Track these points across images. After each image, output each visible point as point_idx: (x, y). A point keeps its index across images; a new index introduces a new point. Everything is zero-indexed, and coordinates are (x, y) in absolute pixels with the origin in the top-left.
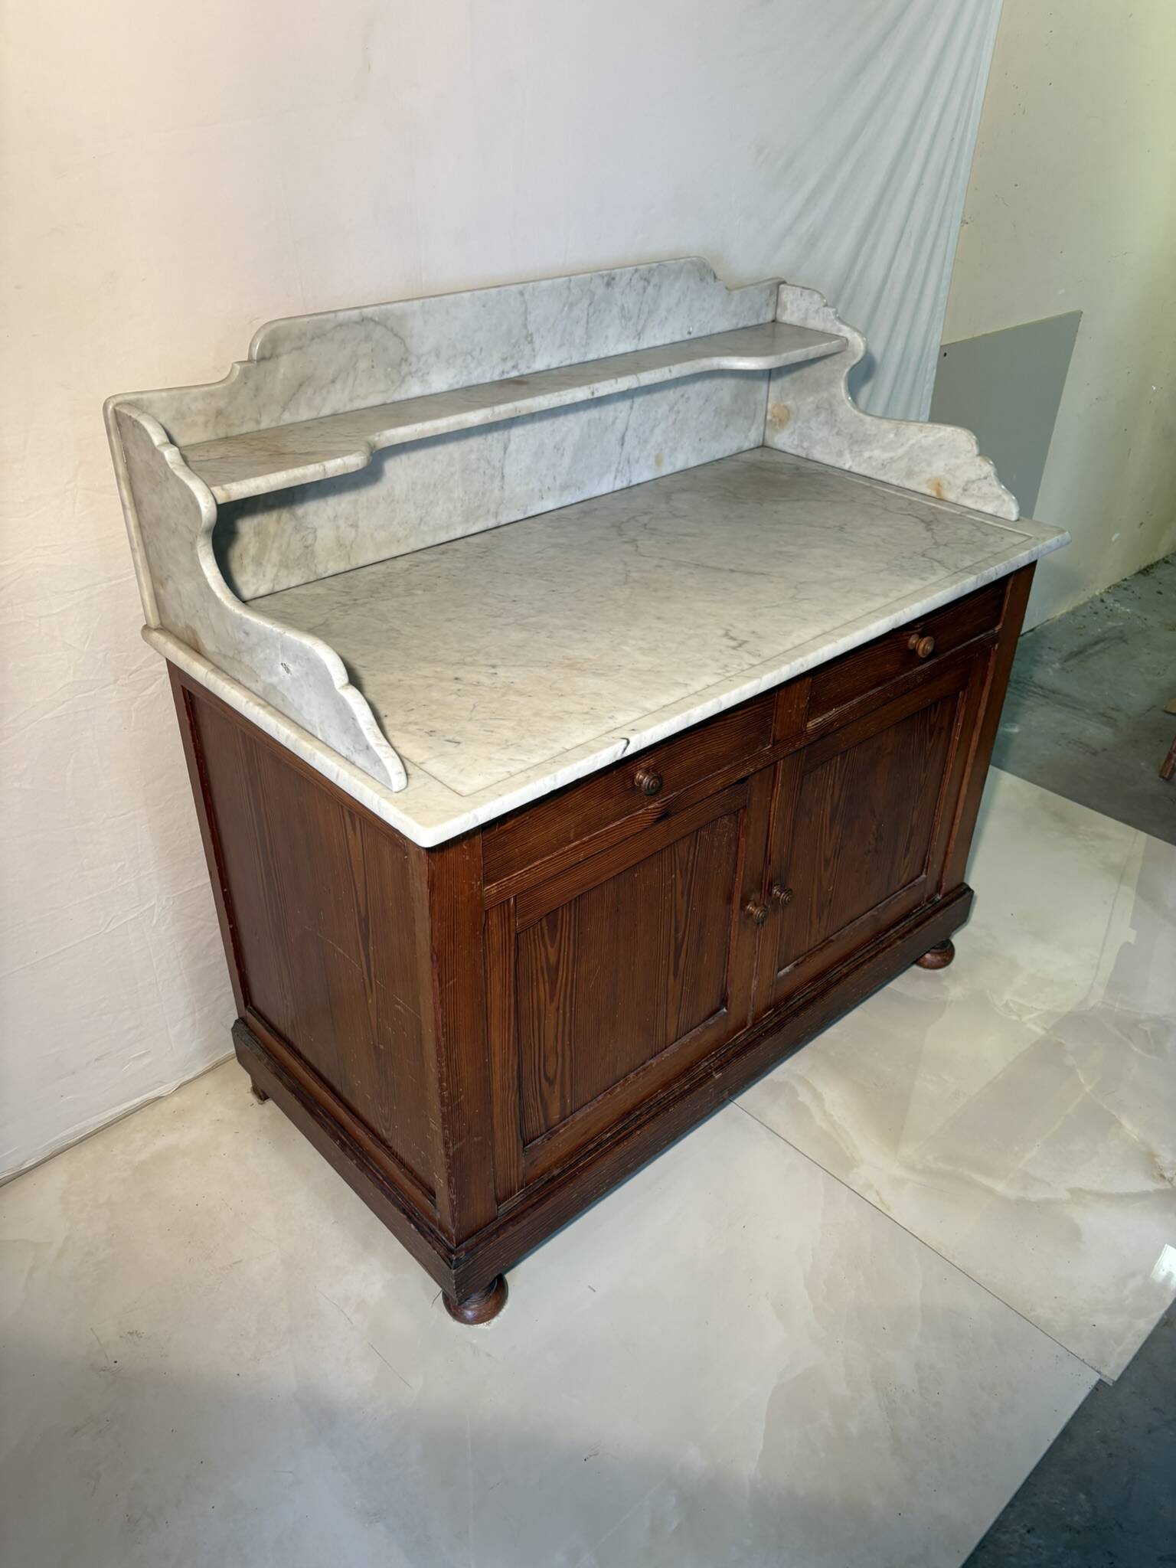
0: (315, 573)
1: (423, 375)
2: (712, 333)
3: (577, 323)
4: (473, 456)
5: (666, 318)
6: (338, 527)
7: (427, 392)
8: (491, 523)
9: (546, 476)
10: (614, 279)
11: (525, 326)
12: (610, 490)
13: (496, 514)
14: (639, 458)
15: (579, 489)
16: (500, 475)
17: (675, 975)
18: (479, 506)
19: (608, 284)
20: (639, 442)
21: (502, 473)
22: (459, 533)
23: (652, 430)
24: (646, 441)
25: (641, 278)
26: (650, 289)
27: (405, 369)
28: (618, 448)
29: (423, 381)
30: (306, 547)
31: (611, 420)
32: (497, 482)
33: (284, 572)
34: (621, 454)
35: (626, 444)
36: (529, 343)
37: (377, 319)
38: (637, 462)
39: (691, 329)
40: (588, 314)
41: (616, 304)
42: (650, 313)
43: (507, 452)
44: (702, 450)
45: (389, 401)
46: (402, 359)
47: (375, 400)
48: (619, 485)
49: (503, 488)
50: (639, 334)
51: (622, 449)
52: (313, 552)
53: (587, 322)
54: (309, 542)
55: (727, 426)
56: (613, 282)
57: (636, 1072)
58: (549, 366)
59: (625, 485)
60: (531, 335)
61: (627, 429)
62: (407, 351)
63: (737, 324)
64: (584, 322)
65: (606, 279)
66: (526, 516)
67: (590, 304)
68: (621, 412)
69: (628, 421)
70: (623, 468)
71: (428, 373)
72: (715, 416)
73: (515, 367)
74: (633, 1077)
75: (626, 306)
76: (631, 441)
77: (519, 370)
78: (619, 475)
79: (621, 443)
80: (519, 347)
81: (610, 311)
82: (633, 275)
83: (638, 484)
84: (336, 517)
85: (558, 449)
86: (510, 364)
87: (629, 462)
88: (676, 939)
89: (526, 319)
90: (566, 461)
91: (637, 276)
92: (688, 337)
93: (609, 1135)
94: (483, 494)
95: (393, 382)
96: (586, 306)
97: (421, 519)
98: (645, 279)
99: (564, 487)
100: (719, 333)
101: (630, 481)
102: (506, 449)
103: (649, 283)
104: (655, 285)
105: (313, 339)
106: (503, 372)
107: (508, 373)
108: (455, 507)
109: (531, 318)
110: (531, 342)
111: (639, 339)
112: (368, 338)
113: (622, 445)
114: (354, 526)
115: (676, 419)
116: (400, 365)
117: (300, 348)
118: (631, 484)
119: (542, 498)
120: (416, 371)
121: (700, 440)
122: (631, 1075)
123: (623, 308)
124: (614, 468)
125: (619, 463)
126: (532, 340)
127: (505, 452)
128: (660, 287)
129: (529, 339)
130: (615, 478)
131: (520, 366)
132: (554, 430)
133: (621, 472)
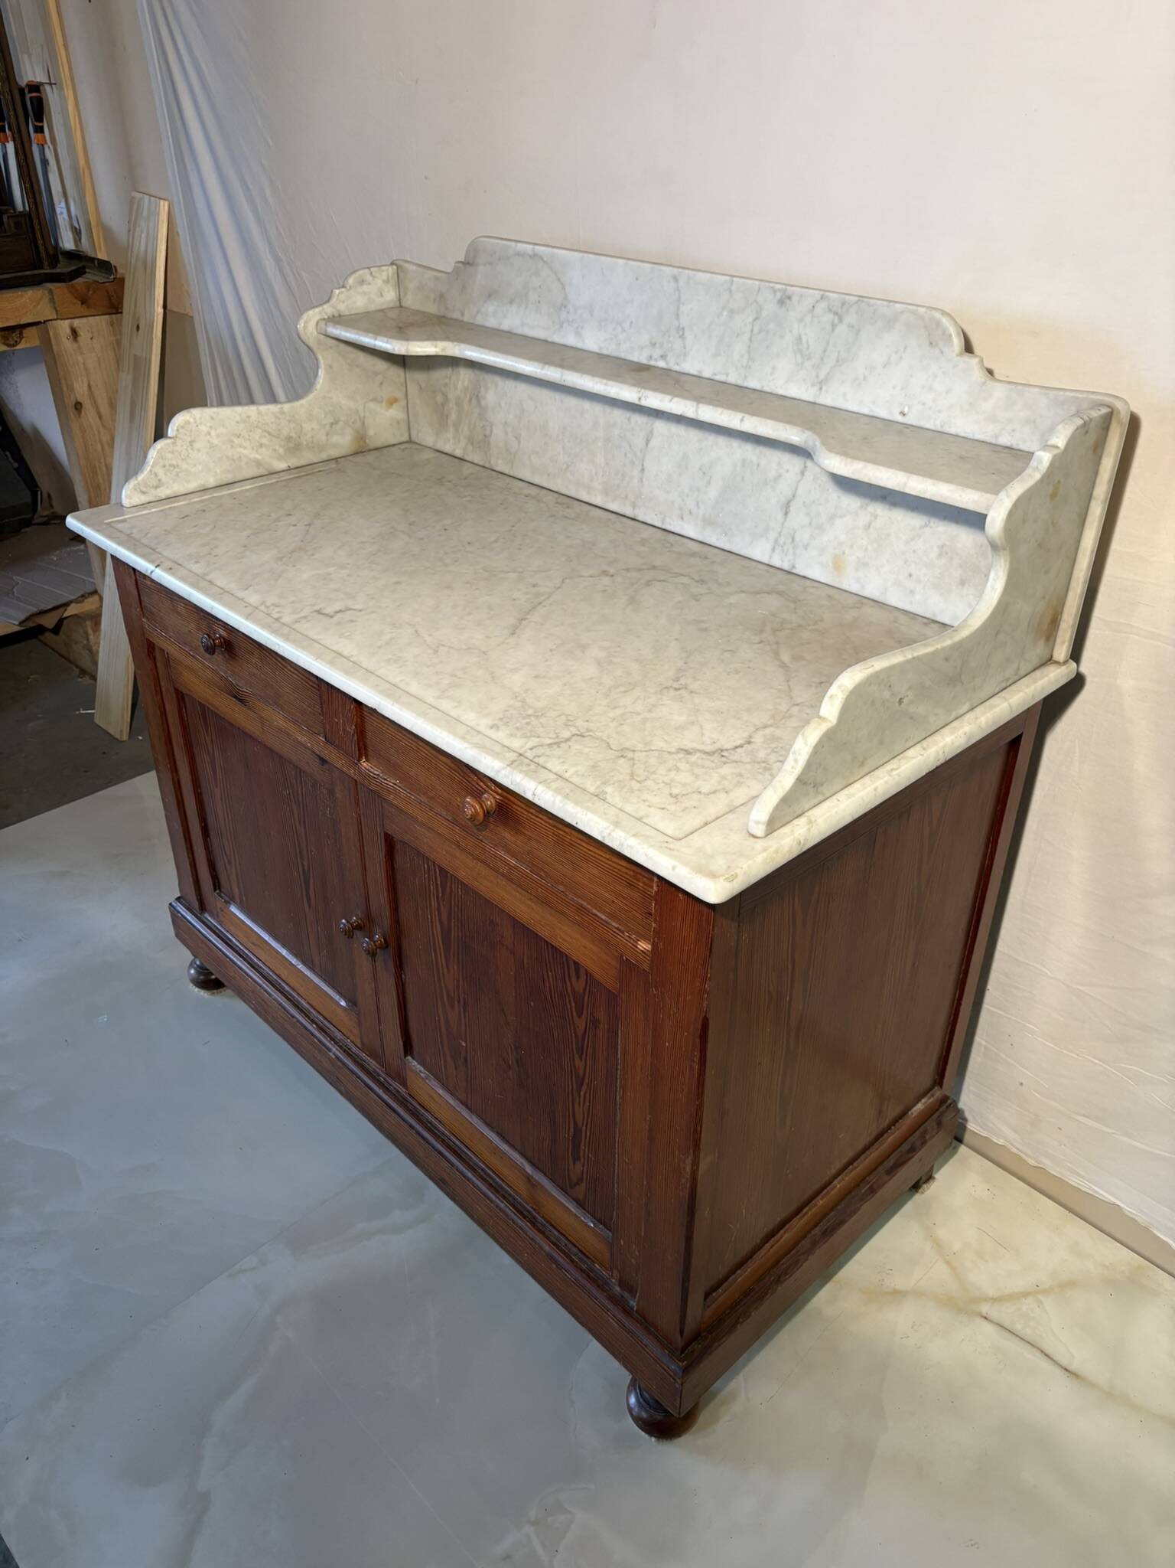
0: (490, 462)
1: (577, 328)
2: (947, 429)
3: (738, 336)
4: (616, 432)
5: (865, 378)
6: (506, 433)
7: (580, 345)
8: (628, 512)
9: (687, 496)
10: (789, 298)
11: (677, 316)
12: (767, 562)
13: (634, 505)
14: (808, 544)
15: (727, 534)
16: (640, 468)
18: (618, 486)
19: (781, 302)
20: (810, 524)
21: (643, 465)
22: (598, 500)
23: (832, 518)
24: (820, 528)
25: (830, 310)
26: (842, 329)
27: (563, 315)
28: (780, 516)
29: (578, 334)
30: (485, 436)
31: (772, 474)
32: (636, 472)
33: (470, 448)
34: (783, 524)
35: (790, 516)
36: (680, 337)
37: (545, 259)
38: (806, 547)
39: (906, 410)
40: (752, 331)
41: (791, 331)
42: (839, 362)
43: (649, 446)
44: (912, 592)
45: (550, 340)
46: (562, 305)
47: (540, 334)
48: (776, 561)
49: (642, 481)
50: (821, 383)
51: (785, 519)
52: (489, 443)
53: (751, 340)
54: (488, 433)
55: (963, 583)
56: (788, 301)
58: (700, 372)
59: (786, 566)
60: (683, 329)
61: (794, 498)
62: (566, 298)
63: (997, 436)
64: (748, 335)
65: (779, 295)
66: (664, 527)
67: (756, 319)
68: (787, 471)
69: (796, 489)
70: (785, 543)
71: (582, 328)
72: (940, 555)
73: (663, 357)
75: (804, 339)
76: (797, 518)
77: (667, 363)
78: (778, 550)
79: (784, 511)
80: (669, 337)
81: (782, 337)
82: (817, 302)
83: (804, 577)
84: (506, 423)
85: (704, 473)
86: (657, 353)
87: (793, 541)
88: (303, 866)
89: (678, 308)
90: (713, 493)
91: (822, 305)
92: (900, 419)
94: (623, 475)
95: (553, 323)
96: (751, 319)
97: (568, 466)
98: (836, 313)
99: (708, 522)
100: (957, 436)
101: (794, 567)
102: (648, 441)
103: (841, 320)
104: (851, 326)
105: (499, 259)
106: (651, 357)
107: (656, 360)
108: (596, 473)
109: (684, 309)
110: (682, 337)
111: (821, 389)
112: (537, 274)
113: (786, 514)
114: (517, 438)
116: (560, 309)
117: (491, 264)
118: (794, 571)
119: (682, 518)
120: (572, 321)
121: (910, 575)
123: (799, 339)
124: (772, 535)
125: (780, 534)
126: (683, 334)
127: (647, 444)
128: (859, 331)
129: (681, 333)
130: (773, 549)
131: (668, 358)
132: (701, 449)
133: (782, 547)
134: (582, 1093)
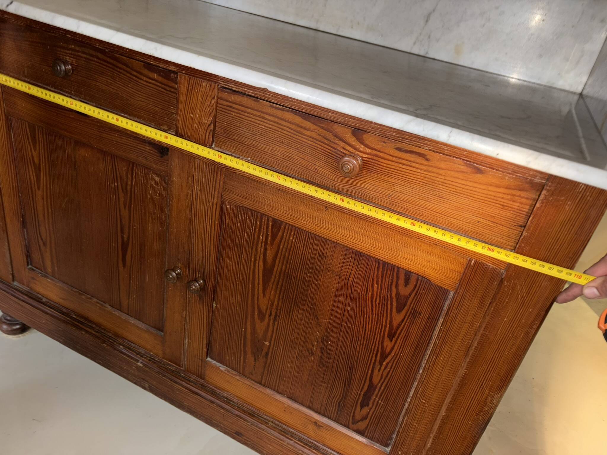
9: (358, 13)
12: (408, 51)
13: (317, 21)
14: (439, 39)
15: (382, 36)
17: (124, 265)
18: (307, 9)
20: (443, 26)
22: (290, 19)
23: (459, 22)
24: (449, 29)
28: (422, 23)
34: (424, 28)
35: (429, 23)
38: (437, 41)
48: (416, 51)
49: (325, 6)
51: (426, 24)
55: (541, 56)
57: (98, 301)
59: (422, 53)
61: (434, 10)
66: (337, 33)
69: (437, 5)
70: (423, 39)
74: (94, 302)
76: (434, 24)
78: (418, 43)
79: (426, 19)
83: (434, 59)
87: (429, 37)
88: (123, 237)
90: (377, 11)
93: (74, 316)
99: (370, 29)
101: (427, 53)
113: (427, 21)
115: (484, 25)
118: (427, 56)
119: (352, 27)
122: (95, 300)
124: (414, 35)
125: (420, 34)
130: (415, 44)
133: (421, 41)
134: (385, 363)
